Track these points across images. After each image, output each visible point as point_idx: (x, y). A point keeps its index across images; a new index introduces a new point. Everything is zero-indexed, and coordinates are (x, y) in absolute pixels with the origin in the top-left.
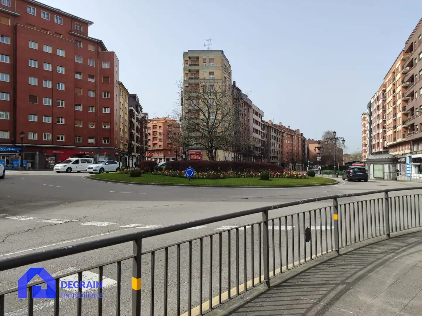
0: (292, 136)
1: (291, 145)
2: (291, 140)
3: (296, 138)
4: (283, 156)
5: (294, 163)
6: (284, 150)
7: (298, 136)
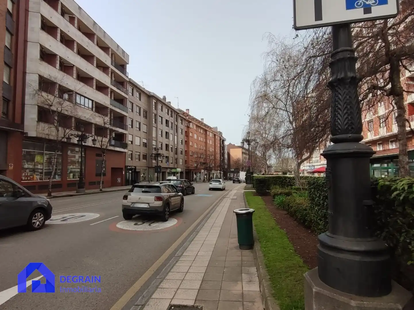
0: (206, 131)
1: (204, 144)
2: (204, 136)
3: (211, 136)
4: (188, 158)
5: (209, 170)
6: (191, 149)
7: (215, 134)
